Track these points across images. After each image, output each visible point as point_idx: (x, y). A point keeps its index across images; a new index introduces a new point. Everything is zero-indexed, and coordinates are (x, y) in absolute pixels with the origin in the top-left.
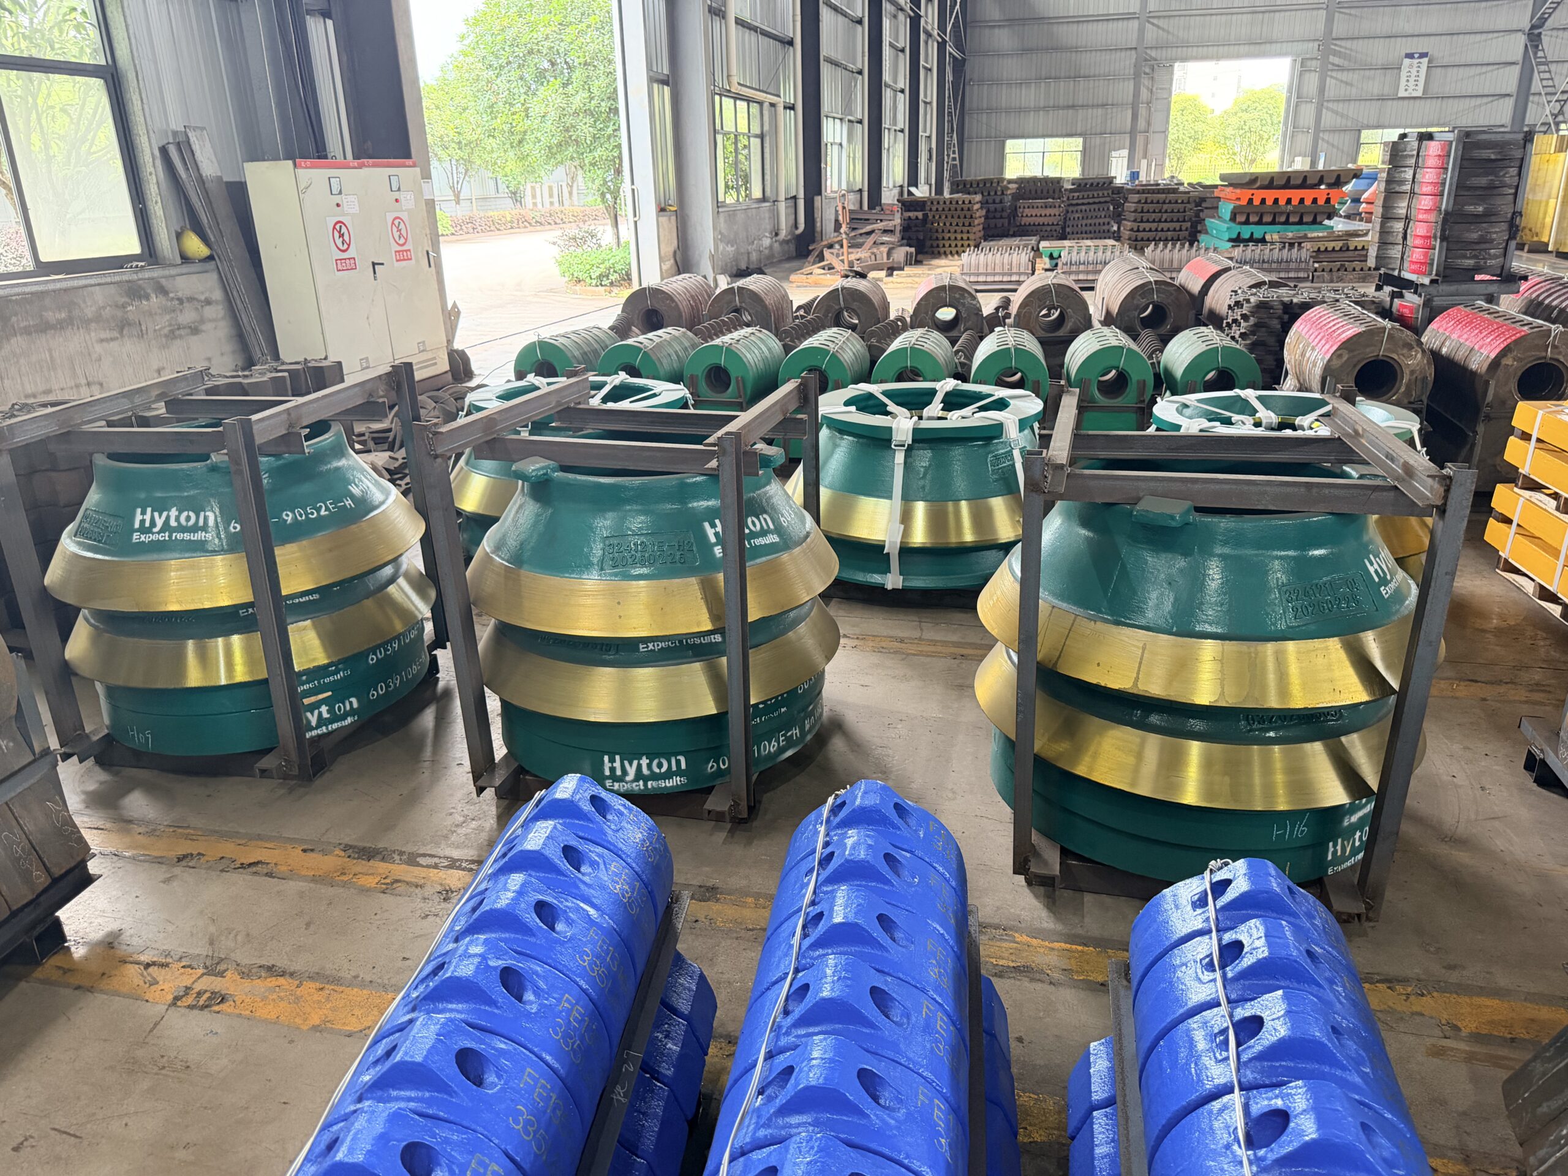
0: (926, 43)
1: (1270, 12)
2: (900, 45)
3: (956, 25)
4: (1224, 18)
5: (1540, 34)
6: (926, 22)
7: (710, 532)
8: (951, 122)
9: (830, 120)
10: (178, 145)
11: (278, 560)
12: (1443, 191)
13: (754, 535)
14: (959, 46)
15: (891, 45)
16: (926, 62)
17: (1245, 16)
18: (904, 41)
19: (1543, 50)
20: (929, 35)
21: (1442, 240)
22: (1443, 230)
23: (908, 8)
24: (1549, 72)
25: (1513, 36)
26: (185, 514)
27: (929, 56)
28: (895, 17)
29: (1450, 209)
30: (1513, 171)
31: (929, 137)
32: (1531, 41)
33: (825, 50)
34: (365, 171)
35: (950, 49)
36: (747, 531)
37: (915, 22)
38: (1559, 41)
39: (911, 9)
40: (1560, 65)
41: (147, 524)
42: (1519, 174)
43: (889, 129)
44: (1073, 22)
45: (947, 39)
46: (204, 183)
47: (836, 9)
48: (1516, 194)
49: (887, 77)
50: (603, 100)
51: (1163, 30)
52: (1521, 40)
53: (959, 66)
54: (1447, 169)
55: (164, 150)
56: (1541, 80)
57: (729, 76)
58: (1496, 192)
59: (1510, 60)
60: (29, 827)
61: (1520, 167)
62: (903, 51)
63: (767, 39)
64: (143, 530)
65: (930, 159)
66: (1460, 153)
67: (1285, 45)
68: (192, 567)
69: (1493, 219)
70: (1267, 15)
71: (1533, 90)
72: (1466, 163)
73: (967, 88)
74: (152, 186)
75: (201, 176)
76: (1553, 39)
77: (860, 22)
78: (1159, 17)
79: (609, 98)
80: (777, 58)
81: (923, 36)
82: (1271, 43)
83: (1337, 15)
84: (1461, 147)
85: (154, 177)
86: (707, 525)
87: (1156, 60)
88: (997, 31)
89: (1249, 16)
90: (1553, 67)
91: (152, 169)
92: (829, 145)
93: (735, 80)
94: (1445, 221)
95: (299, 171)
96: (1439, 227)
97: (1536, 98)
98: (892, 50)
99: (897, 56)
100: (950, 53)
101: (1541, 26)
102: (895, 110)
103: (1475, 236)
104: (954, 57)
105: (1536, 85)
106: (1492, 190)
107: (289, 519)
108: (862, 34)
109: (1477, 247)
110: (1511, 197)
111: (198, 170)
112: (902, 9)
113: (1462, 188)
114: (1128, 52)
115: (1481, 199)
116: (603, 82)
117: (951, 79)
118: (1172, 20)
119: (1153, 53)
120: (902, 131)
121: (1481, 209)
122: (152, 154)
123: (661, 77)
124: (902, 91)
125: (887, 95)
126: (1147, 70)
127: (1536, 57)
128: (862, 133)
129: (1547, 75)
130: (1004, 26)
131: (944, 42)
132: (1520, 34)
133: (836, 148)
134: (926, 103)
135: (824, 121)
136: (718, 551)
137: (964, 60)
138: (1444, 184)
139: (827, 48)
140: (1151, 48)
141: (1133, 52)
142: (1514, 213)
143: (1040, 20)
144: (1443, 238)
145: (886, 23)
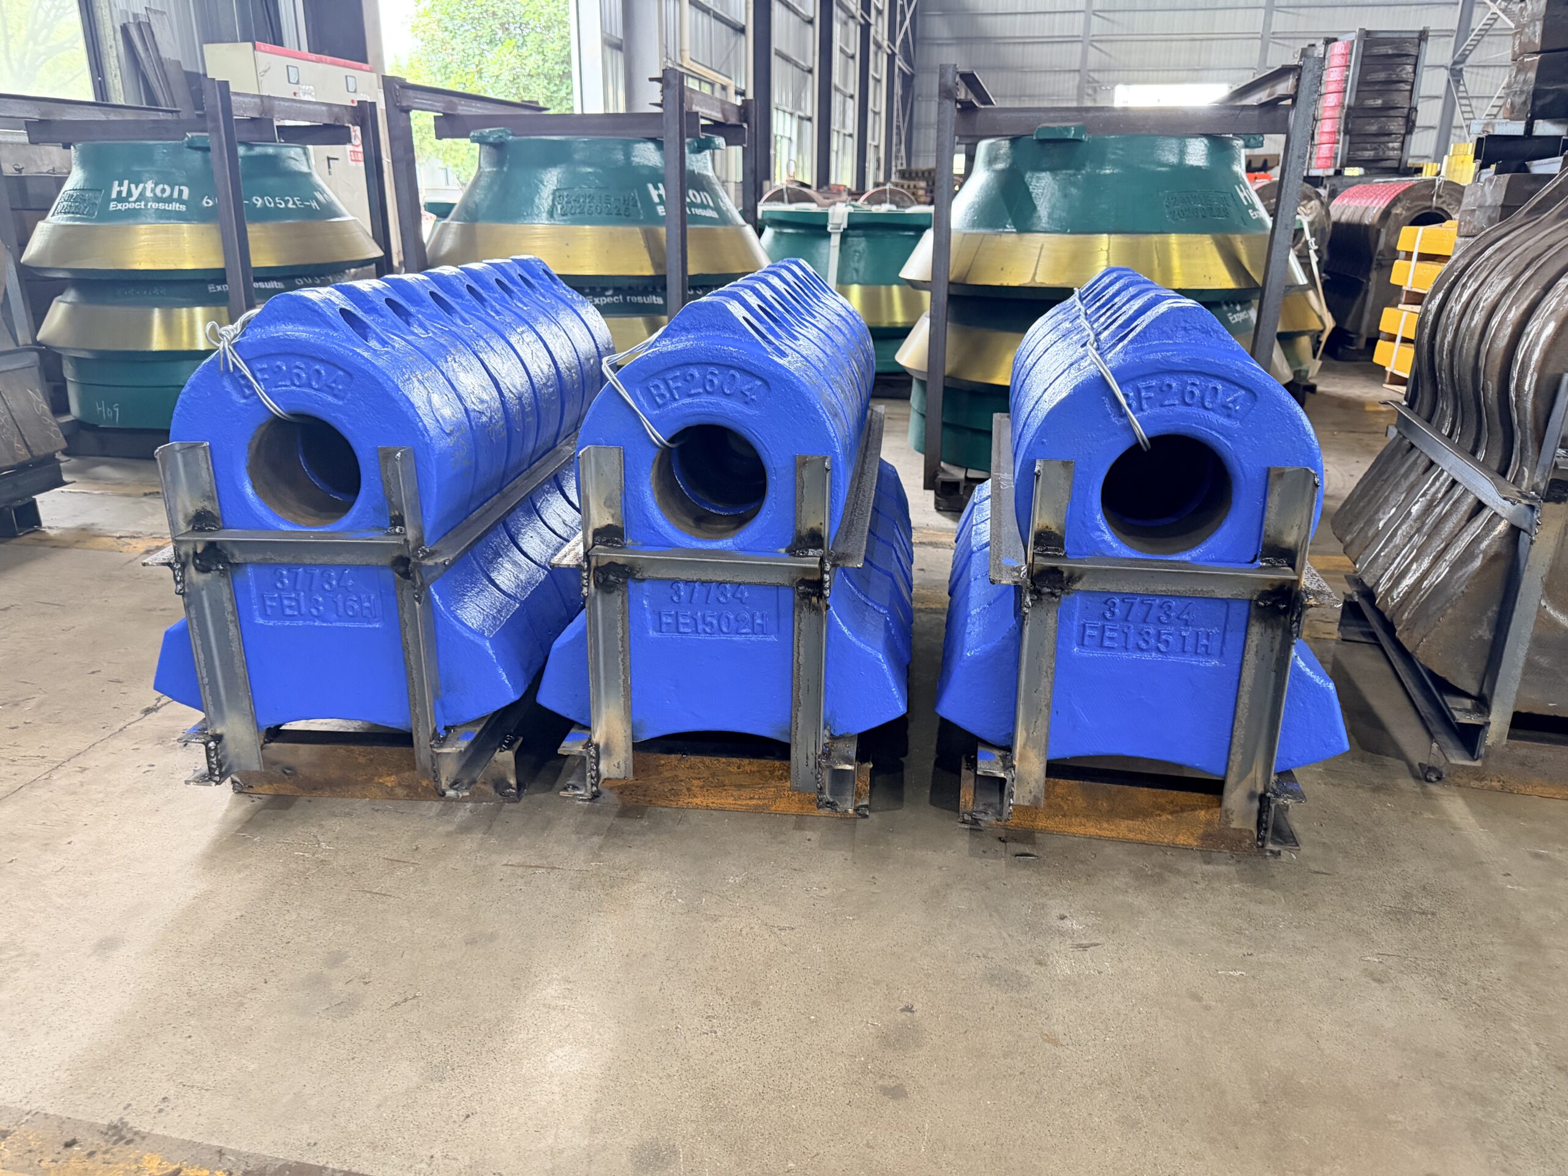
0: (876, 54)
1: (1208, 39)
2: (850, 51)
3: (905, 41)
4: (1164, 44)
5: (1461, 70)
6: (876, 32)
7: (654, 194)
8: (899, 134)
9: (781, 113)
10: (139, 25)
11: (249, 235)
12: (1345, 88)
13: (693, 205)
14: (908, 60)
15: (842, 50)
16: (876, 71)
17: (1183, 43)
18: (854, 48)
19: (1464, 85)
20: (879, 46)
21: (1345, 134)
22: (1346, 124)
23: (858, 15)
24: (1470, 105)
25: (1437, 71)
26: (161, 186)
27: (879, 68)
28: (846, 23)
29: (1352, 104)
30: (1409, 68)
31: (877, 147)
32: (1453, 75)
33: (776, 43)
34: (321, 66)
35: (899, 62)
36: (688, 200)
37: (865, 29)
38: (1479, 77)
39: (862, 16)
40: (1480, 100)
41: (124, 194)
42: (1415, 72)
43: (838, 132)
44: (1019, 43)
45: (897, 51)
46: (162, 64)
47: (788, 6)
48: (1411, 91)
49: (836, 79)
50: (557, 63)
51: (1106, 54)
52: (1444, 74)
53: (908, 81)
54: (1349, 66)
55: (125, 29)
56: (1463, 112)
57: (681, 50)
58: (1394, 87)
59: (1433, 94)
60: (12, 404)
61: (1415, 66)
62: (853, 57)
63: (719, 24)
64: (120, 199)
65: (878, 168)
66: (1361, 50)
67: (1222, 72)
68: (166, 231)
69: (1392, 113)
70: (1204, 43)
71: (1455, 123)
72: (1367, 61)
73: (916, 103)
74: (111, 60)
75: (160, 58)
76: (1474, 76)
77: (811, 22)
78: (1101, 41)
79: (563, 62)
80: (728, 44)
81: (872, 48)
82: (1208, 69)
83: (1271, 44)
84: (1361, 44)
85: (114, 49)
86: (650, 186)
87: (1098, 82)
88: (945, 49)
89: (1189, 43)
90: (1474, 102)
91: (113, 42)
92: (779, 138)
93: (687, 55)
94: (1347, 116)
95: (258, 54)
96: (1343, 122)
97: (1458, 132)
98: (843, 56)
99: (847, 64)
100: (900, 68)
101: (1463, 62)
102: (844, 116)
103: (1374, 129)
104: (904, 73)
105: (1458, 119)
106: (1391, 84)
107: (259, 204)
108: (813, 35)
109: (1377, 140)
110: (1407, 94)
111: (158, 51)
112: (853, 17)
113: (1364, 85)
114: (1072, 75)
115: (1380, 94)
116: (558, 45)
117: (900, 92)
118: (1114, 44)
119: (1096, 76)
120: (851, 136)
121: (1379, 102)
122: (114, 27)
123: (615, 41)
124: (852, 97)
125: (836, 99)
126: (1090, 91)
127: (1457, 91)
128: (811, 131)
129: (1468, 109)
130: (951, 44)
131: (894, 54)
132: (1443, 70)
133: (785, 142)
134: (875, 113)
135: (774, 113)
136: (661, 210)
137: (913, 76)
138: (1346, 81)
139: (778, 41)
140: (1094, 71)
141: (1077, 74)
142: (1410, 109)
143: (987, 39)
144: (1347, 132)
145: (837, 28)
